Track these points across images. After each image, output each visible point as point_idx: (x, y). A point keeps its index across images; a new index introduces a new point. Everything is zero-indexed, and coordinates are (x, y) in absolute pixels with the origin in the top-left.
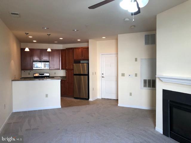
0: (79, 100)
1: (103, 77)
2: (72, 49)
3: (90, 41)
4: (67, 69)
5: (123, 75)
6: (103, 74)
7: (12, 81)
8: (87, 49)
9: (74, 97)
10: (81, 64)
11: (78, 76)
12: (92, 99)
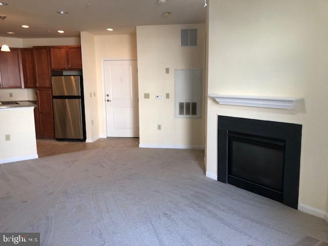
0: (66, 143)
1: (108, 101)
2: (48, 49)
3: (83, 35)
4: (38, 88)
5: (147, 96)
6: (108, 95)
8: (78, 49)
9: (56, 137)
10: (63, 77)
11: (59, 100)
12: (91, 140)
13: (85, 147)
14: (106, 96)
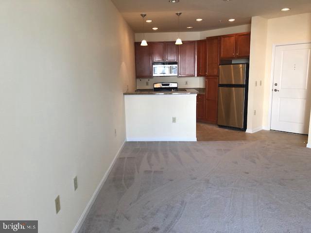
0: (227, 130)
1: (276, 90)
2: (218, 38)
3: (254, 20)
4: (207, 76)
6: (276, 84)
7: (124, 94)
8: (248, 36)
9: (218, 124)
10: (232, 65)
11: (226, 89)
12: (251, 130)
13: (245, 138)
14: (274, 85)
